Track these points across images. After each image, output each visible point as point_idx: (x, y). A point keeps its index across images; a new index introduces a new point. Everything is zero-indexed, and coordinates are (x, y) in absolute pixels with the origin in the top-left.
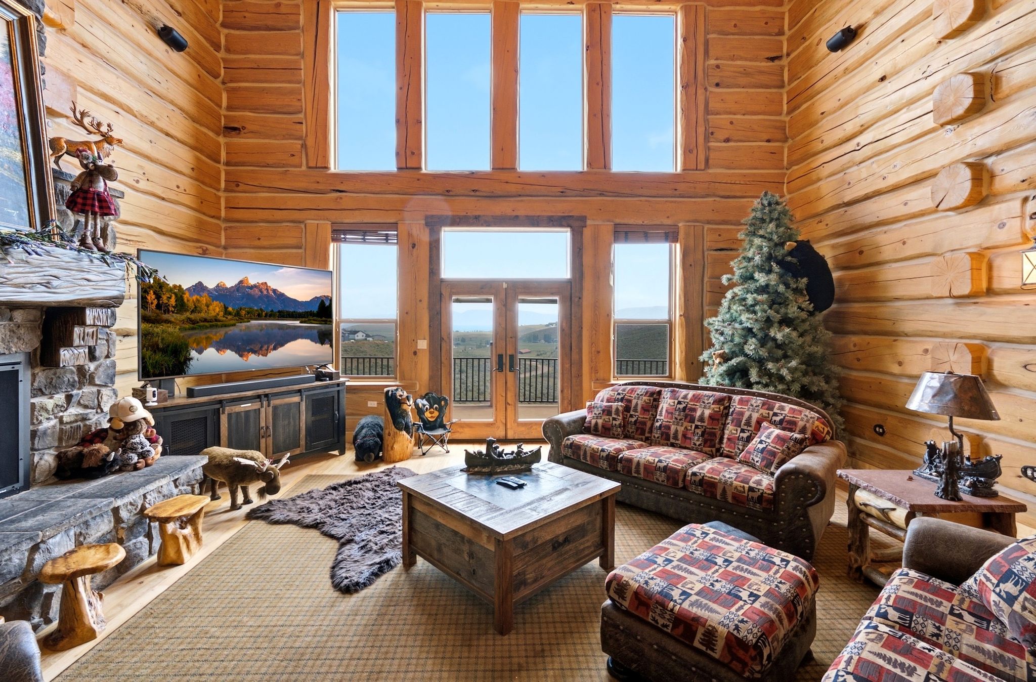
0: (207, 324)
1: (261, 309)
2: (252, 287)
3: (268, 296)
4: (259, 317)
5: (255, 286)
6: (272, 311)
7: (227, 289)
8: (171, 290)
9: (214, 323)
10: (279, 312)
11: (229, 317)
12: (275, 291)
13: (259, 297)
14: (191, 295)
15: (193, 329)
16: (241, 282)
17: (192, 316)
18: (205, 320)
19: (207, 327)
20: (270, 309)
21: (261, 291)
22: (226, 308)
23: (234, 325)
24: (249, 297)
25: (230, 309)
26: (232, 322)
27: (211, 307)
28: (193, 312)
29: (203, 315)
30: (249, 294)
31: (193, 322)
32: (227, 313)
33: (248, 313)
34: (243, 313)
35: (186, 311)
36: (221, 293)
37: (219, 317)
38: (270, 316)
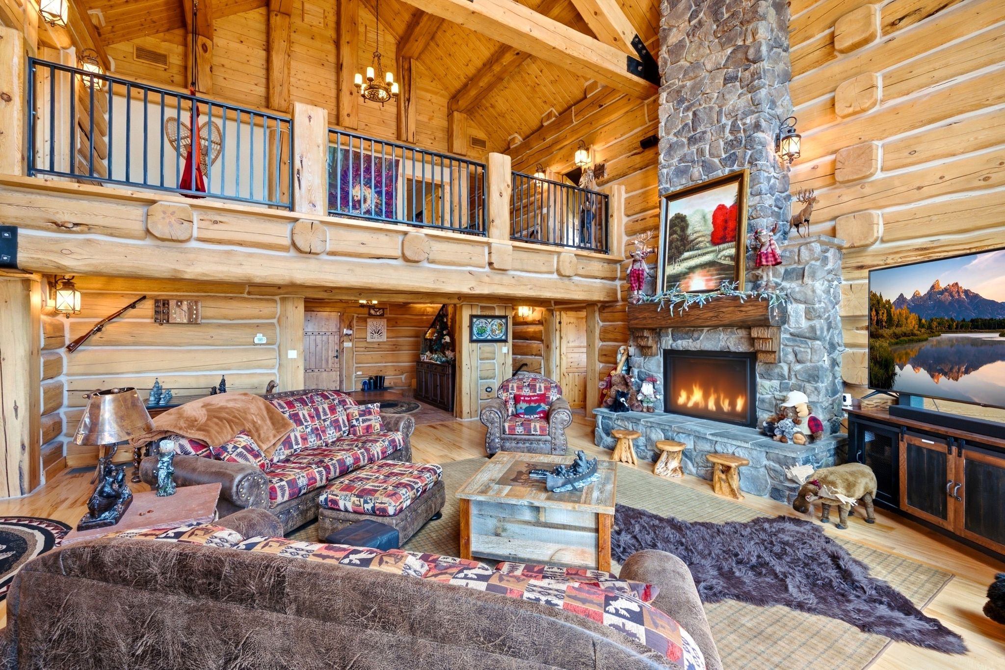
0: (906, 338)
1: (952, 320)
2: (942, 292)
3: (959, 301)
4: (950, 330)
5: (946, 290)
6: (964, 320)
7: (921, 298)
8: (884, 306)
9: (910, 338)
10: (972, 321)
11: (923, 330)
12: (966, 292)
13: (950, 303)
14: (896, 308)
15: (897, 344)
16: (933, 287)
17: (898, 330)
18: (905, 335)
19: (906, 342)
20: (961, 318)
21: (951, 295)
22: (920, 320)
23: (926, 340)
24: (940, 304)
25: (923, 321)
26: (926, 336)
27: (909, 321)
28: (897, 326)
29: (903, 329)
30: (940, 301)
31: (896, 336)
32: (921, 326)
33: (939, 324)
34: (935, 324)
35: (893, 325)
36: (917, 304)
37: (916, 332)
38: (962, 327)
